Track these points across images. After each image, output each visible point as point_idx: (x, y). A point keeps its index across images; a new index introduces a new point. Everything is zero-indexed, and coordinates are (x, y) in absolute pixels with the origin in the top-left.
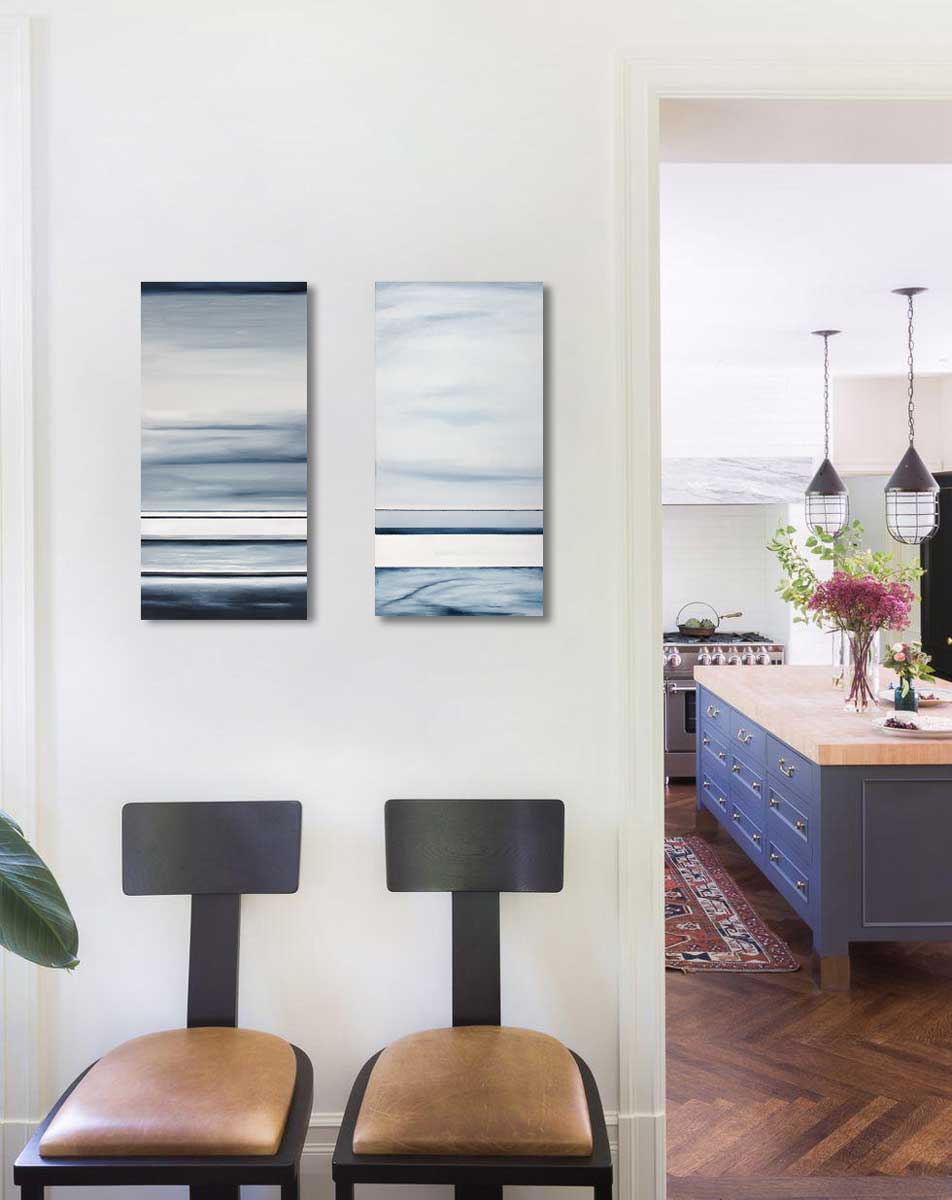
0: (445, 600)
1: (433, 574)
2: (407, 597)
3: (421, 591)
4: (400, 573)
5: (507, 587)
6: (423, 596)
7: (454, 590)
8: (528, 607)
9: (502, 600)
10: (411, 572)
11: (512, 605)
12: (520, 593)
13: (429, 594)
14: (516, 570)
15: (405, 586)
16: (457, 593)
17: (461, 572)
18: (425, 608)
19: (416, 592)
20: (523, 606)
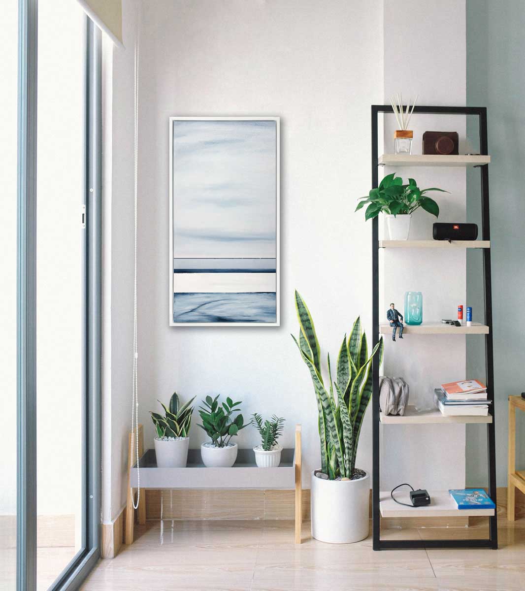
0: (216, 312)
1: (208, 297)
2: (192, 311)
3: (203, 307)
4: (189, 296)
5: (254, 305)
6: (203, 310)
7: (221, 307)
8: (268, 316)
9: (251, 312)
10: (196, 296)
11: (256, 315)
12: (262, 308)
13: (207, 309)
14: (259, 294)
15: (192, 304)
16: (224, 308)
17: (228, 295)
18: (204, 317)
19: (198, 307)
20: (265, 316)
